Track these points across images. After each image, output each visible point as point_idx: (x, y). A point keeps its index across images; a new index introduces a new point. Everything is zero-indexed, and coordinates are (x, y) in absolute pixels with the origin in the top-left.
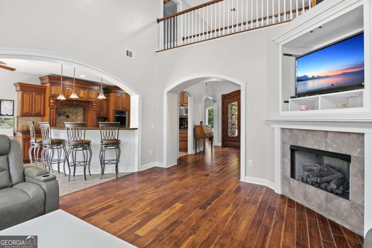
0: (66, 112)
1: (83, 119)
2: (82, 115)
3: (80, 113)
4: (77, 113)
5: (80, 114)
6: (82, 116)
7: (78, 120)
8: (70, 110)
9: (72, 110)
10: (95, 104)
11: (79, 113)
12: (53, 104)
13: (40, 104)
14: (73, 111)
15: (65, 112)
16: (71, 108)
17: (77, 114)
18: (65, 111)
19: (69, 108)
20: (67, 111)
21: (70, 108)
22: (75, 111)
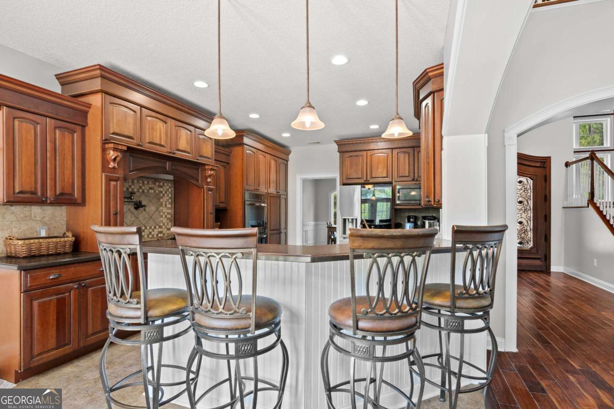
0: (135, 193)
1: (173, 213)
2: (170, 201)
3: (166, 195)
4: (158, 197)
5: (166, 198)
6: (172, 205)
7: (162, 216)
8: (143, 188)
9: (148, 188)
10: (212, 172)
11: (164, 195)
12: (116, 165)
13: (70, 162)
14: (150, 191)
15: (131, 193)
16: (146, 182)
17: (159, 200)
18: (130, 190)
19: (141, 182)
20: (136, 190)
21: (143, 183)
22: (155, 191)
